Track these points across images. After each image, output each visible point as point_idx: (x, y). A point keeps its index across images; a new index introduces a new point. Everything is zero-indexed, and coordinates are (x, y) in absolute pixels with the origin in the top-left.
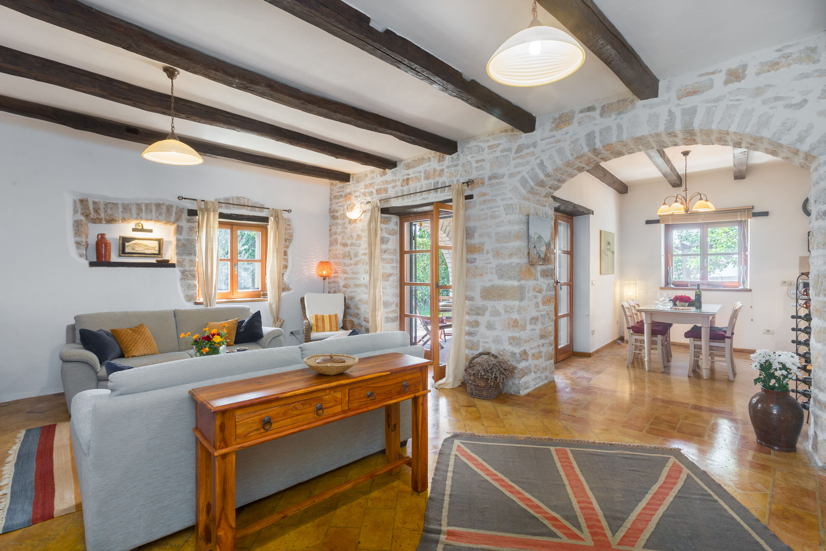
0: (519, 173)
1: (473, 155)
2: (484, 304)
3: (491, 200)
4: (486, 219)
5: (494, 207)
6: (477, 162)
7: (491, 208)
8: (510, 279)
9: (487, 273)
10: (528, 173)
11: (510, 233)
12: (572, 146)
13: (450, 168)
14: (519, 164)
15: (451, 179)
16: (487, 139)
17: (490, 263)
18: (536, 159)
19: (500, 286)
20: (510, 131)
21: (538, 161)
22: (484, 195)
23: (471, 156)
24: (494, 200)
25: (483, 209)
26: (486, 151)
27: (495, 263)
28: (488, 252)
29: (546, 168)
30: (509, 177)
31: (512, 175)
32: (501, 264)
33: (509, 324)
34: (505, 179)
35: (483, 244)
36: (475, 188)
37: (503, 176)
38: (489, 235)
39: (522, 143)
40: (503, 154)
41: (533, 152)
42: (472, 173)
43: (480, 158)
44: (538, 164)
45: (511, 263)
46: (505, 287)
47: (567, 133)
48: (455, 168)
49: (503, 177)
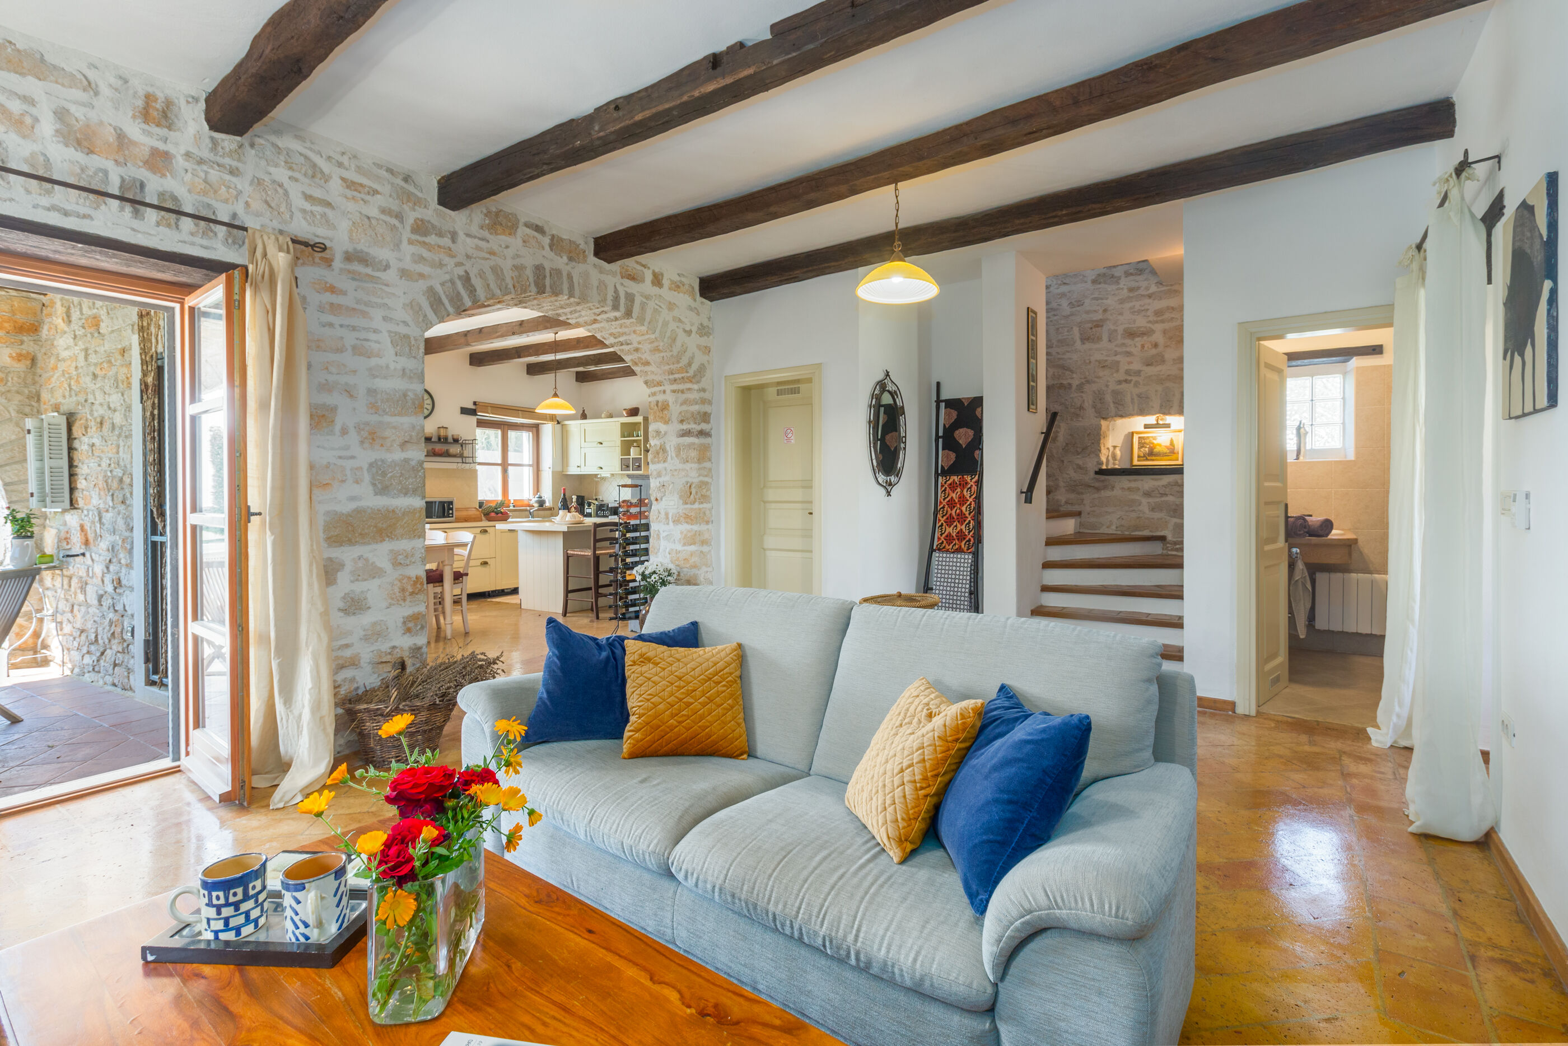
0: (421, 276)
1: (296, 175)
2: (333, 555)
3: (354, 309)
4: (340, 350)
5: (364, 329)
6: (308, 197)
7: (354, 328)
8: (406, 494)
9: (343, 481)
10: (443, 284)
11: (405, 395)
12: (516, 273)
13: (205, 168)
14: (421, 259)
15: (206, 200)
16: (340, 159)
17: (353, 457)
18: (456, 265)
19: (379, 510)
20: (401, 177)
21: (460, 271)
22: (332, 289)
23: (290, 173)
24: (364, 314)
25: (331, 325)
26: (335, 186)
27: (365, 457)
28: (344, 432)
29: (475, 290)
30: (401, 277)
31: (404, 273)
32: (383, 461)
33: (403, 590)
34: (391, 276)
35: (334, 409)
36: (303, 264)
37: (387, 267)
38: (349, 392)
39: (427, 218)
40: (383, 217)
41: (450, 250)
42: (291, 217)
43: (317, 193)
44: (460, 277)
45: (406, 461)
46: (393, 511)
47: (507, 247)
48: (228, 177)
49: (385, 270)
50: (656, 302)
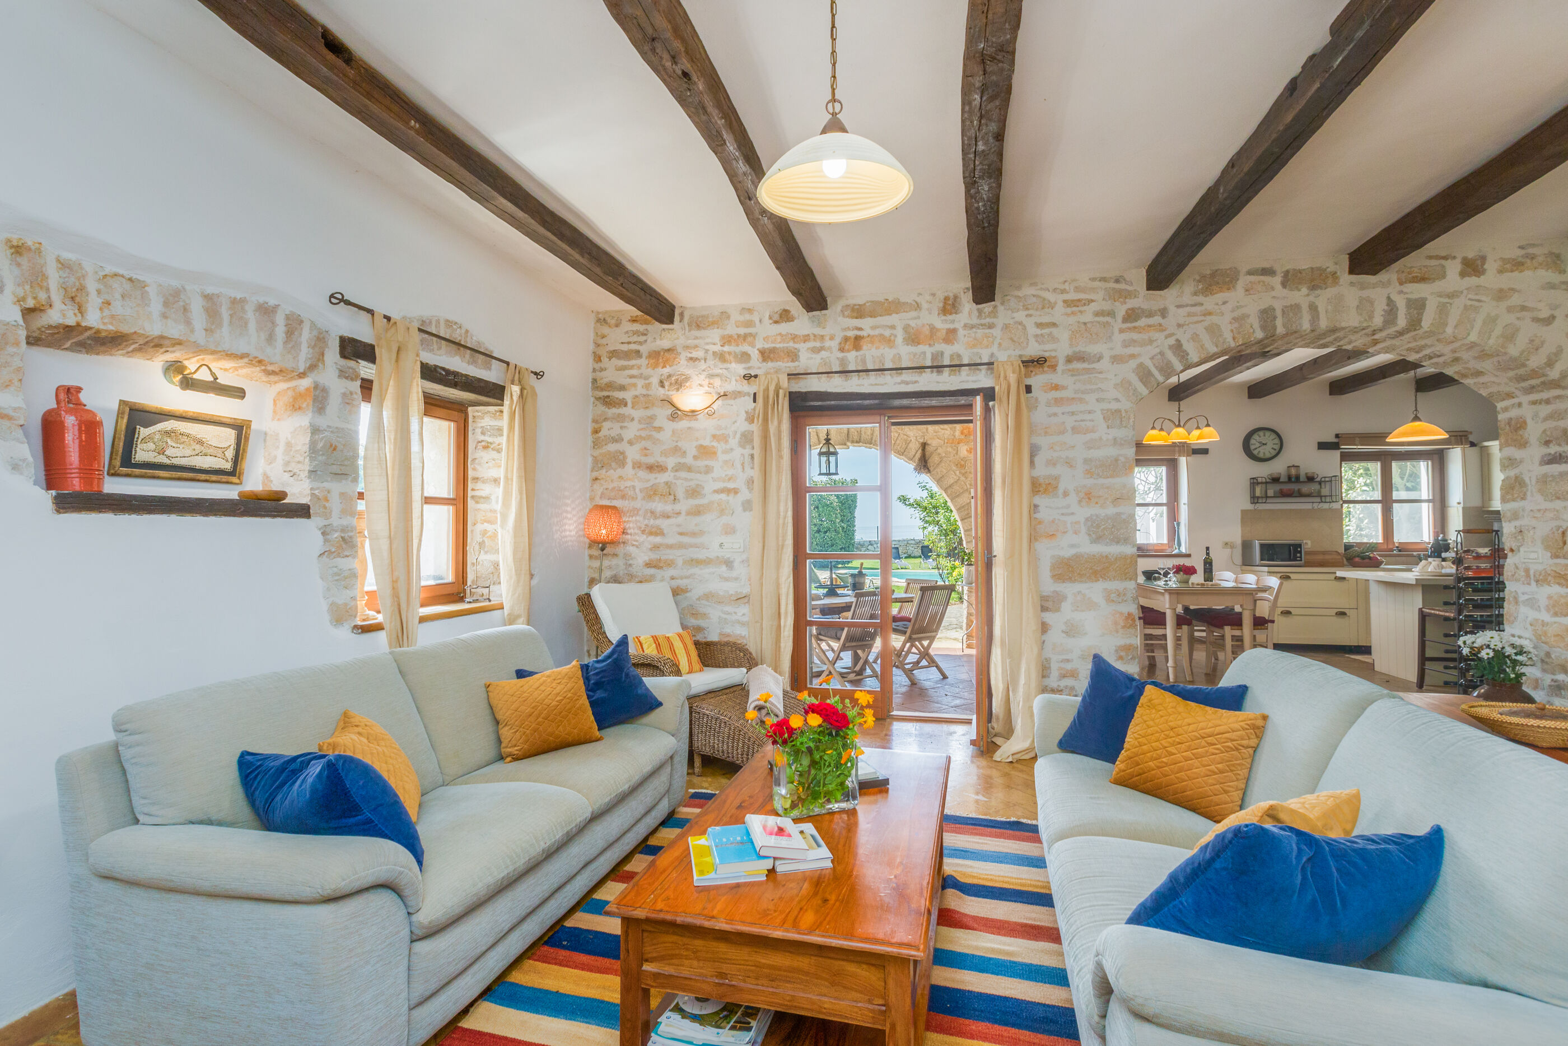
0: (1133, 356)
1: (1030, 312)
2: (1057, 589)
3: (1073, 399)
4: (1062, 432)
5: (1081, 412)
6: (1039, 325)
7: (1073, 413)
8: (1118, 542)
9: (1065, 532)
10: (1152, 358)
11: (1117, 460)
12: (1236, 325)
13: (974, 330)
14: (1133, 342)
15: (975, 350)
16: (1062, 287)
17: (1073, 514)
18: (1166, 338)
19: (1094, 556)
20: (1113, 280)
21: (1172, 341)
22: (1056, 387)
23: (1027, 312)
24: (1081, 400)
25: (1055, 414)
26: (1060, 308)
27: (1083, 513)
28: (1066, 494)
29: (1188, 354)
30: (1113, 363)
31: (1116, 359)
32: (1097, 516)
33: (1116, 623)
34: (1104, 364)
35: (1057, 478)
36: (1036, 374)
37: (1100, 358)
38: (1069, 464)
39: (1137, 306)
40: (1097, 319)
41: (1160, 325)
42: (1027, 344)
43: (1046, 319)
44: (1171, 347)
45: (1119, 514)
46: (1106, 556)
47: (1224, 303)
48: (987, 331)
49: (1099, 361)
50: (1470, 296)
